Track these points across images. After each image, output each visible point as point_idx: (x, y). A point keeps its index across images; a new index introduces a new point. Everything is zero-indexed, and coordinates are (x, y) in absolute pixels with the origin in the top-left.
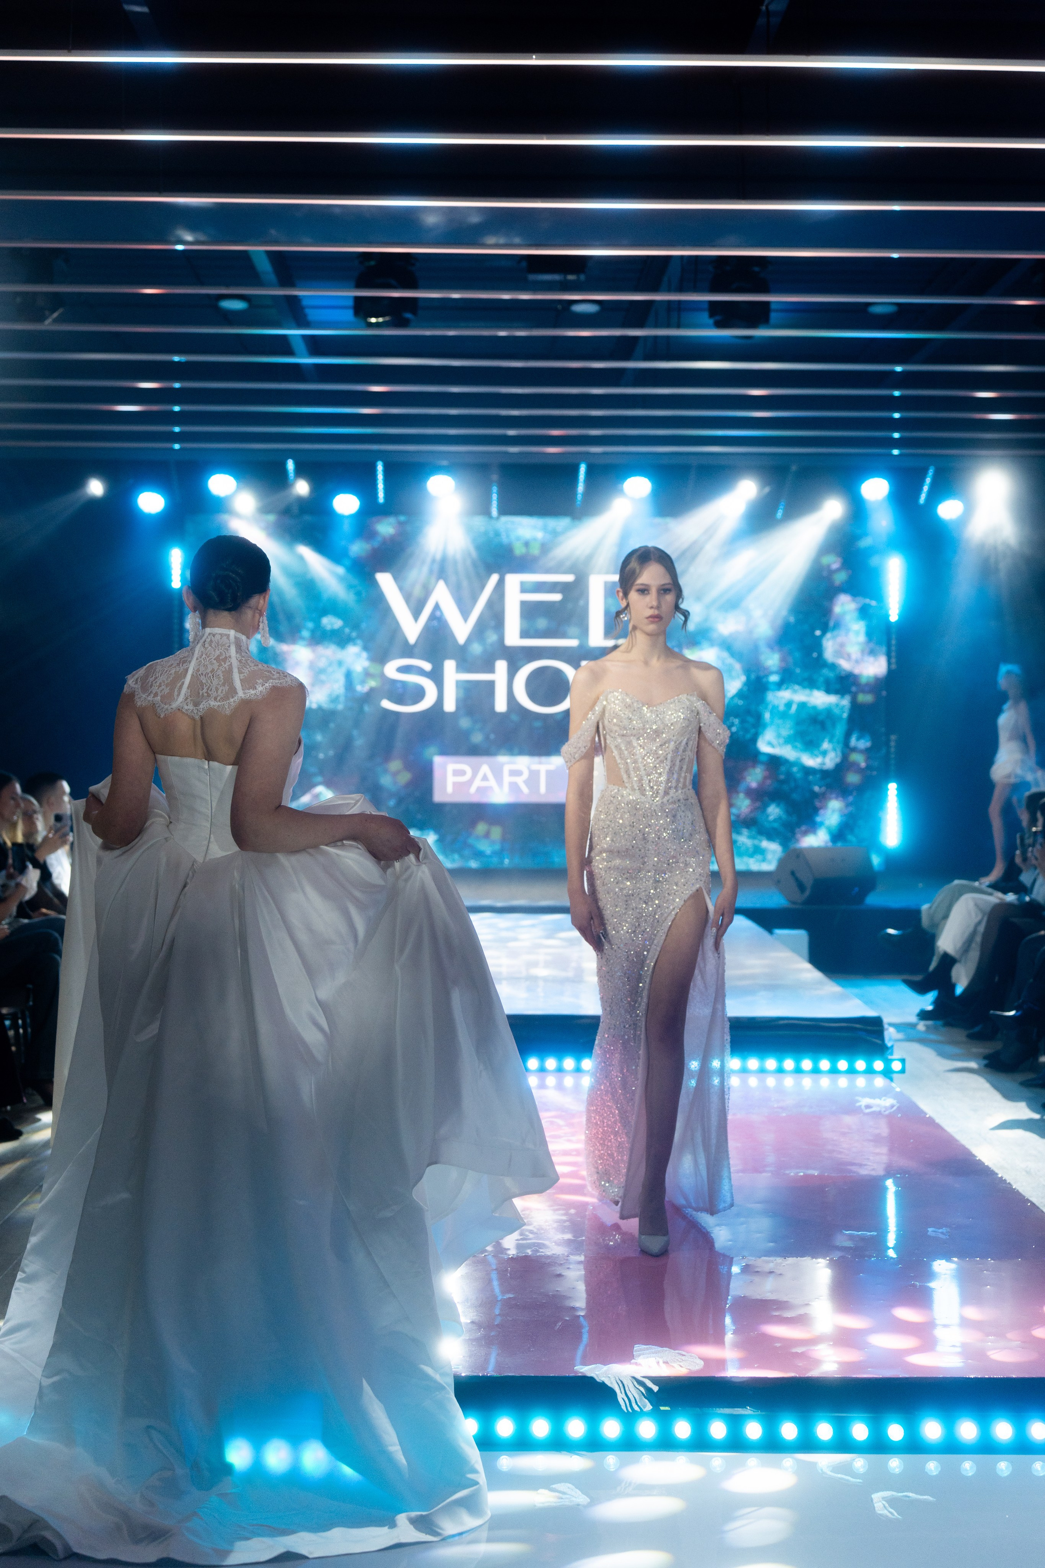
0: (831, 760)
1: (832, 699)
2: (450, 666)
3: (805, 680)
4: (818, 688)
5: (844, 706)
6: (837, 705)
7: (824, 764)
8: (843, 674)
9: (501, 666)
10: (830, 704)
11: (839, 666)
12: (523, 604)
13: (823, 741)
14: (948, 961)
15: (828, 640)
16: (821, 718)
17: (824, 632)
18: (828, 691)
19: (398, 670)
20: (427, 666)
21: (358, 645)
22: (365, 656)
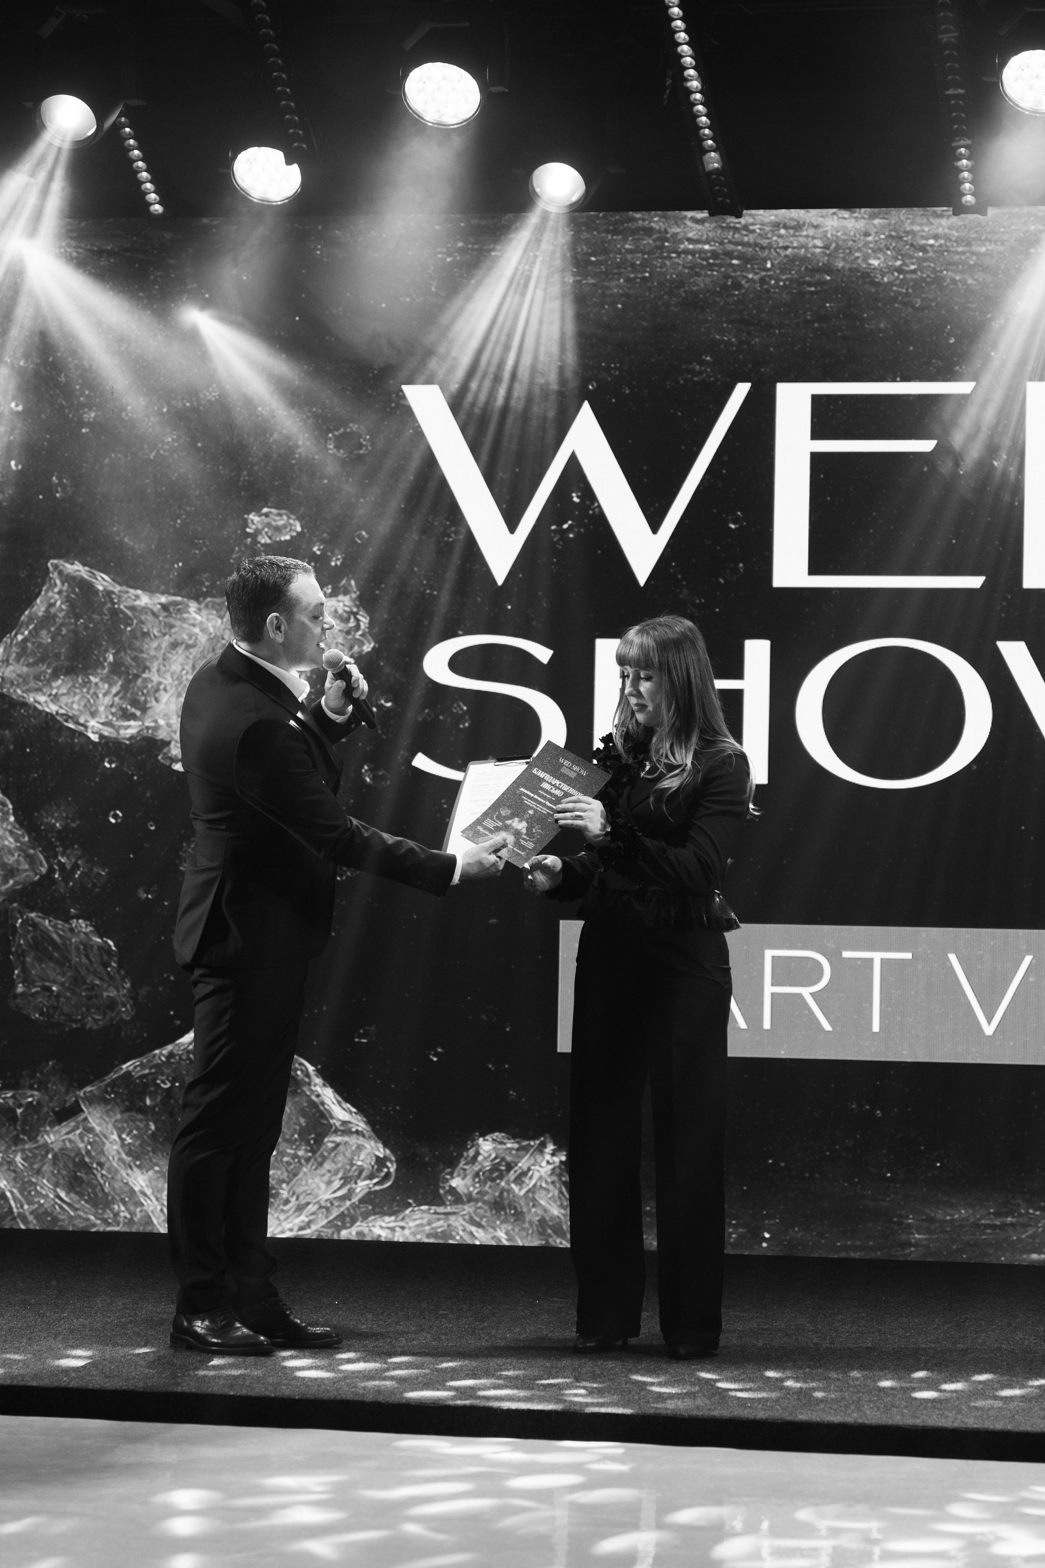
9: (758, 653)
19: (458, 663)
20: (543, 654)
21: (346, 592)
22: (364, 621)
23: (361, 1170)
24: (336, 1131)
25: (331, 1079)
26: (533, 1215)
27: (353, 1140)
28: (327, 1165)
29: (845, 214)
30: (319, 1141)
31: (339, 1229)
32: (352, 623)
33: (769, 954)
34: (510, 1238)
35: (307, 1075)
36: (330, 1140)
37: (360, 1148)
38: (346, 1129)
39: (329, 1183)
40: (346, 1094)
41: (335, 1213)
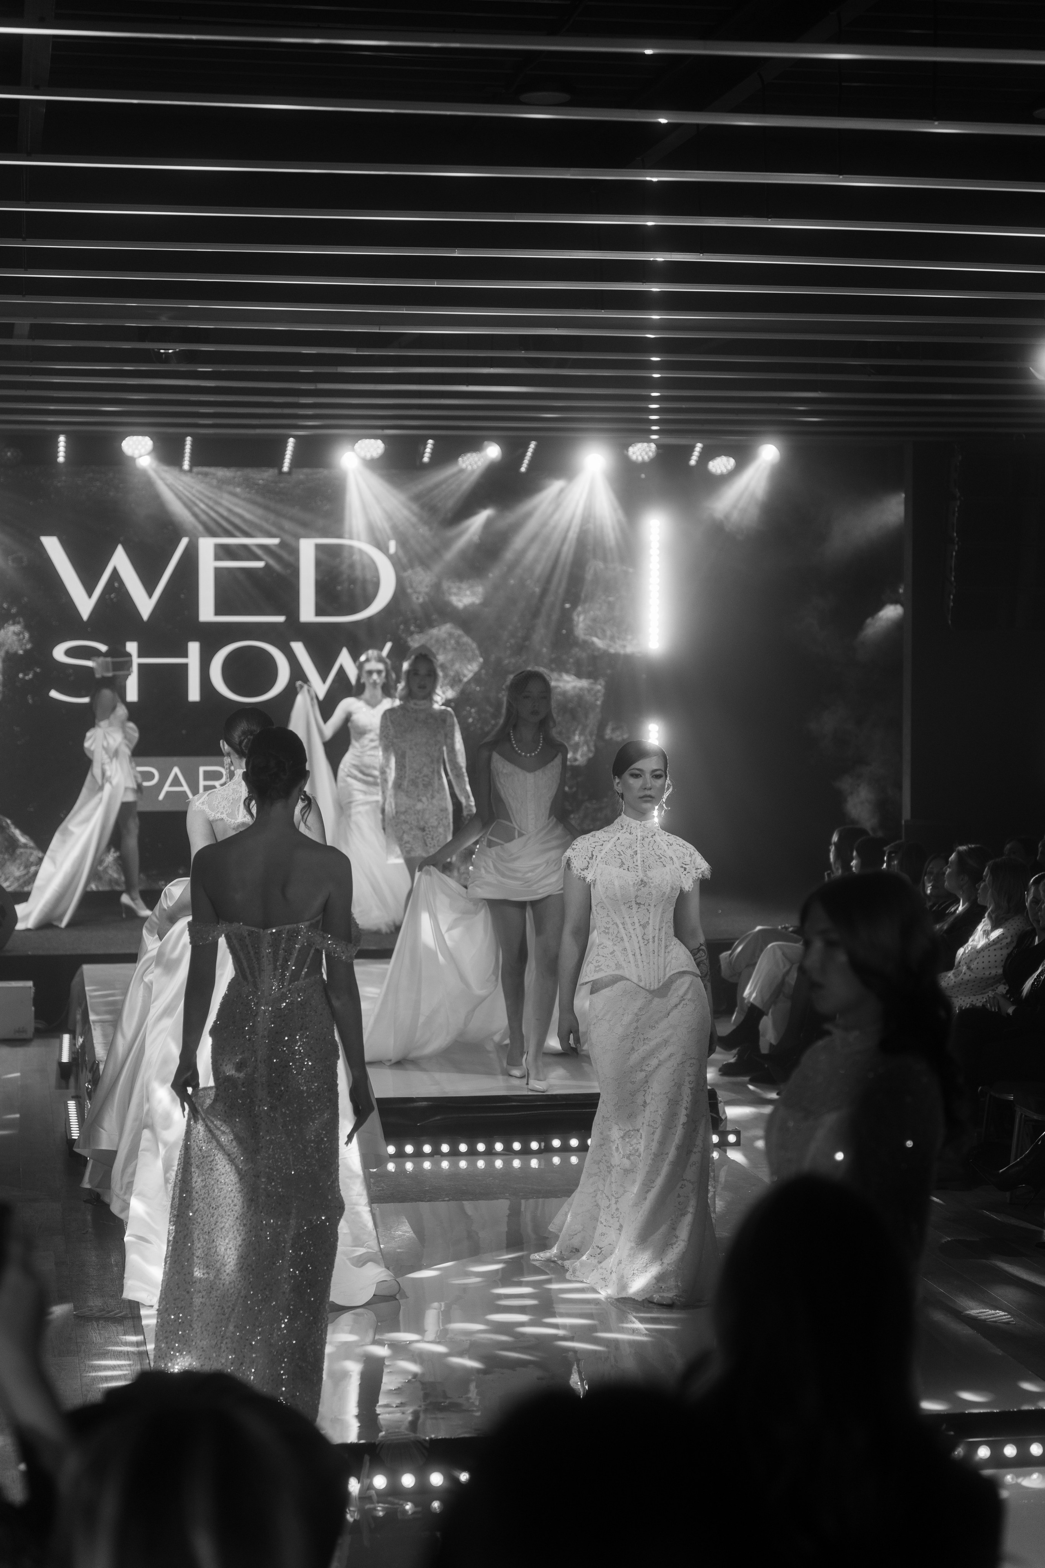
0: (582, 756)
1: (584, 683)
2: (132, 647)
3: (552, 661)
4: (567, 672)
5: (599, 691)
6: (589, 690)
7: (576, 760)
8: (596, 653)
9: (194, 648)
10: (581, 689)
11: (593, 643)
12: (218, 571)
13: (574, 734)
14: (754, 1014)
15: (578, 615)
16: (570, 705)
17: (574, 606)
18: (579, 675)
19: (69, 653)
20: (103, 648)
21: (19, 623)
22: (27, 635)
23: (32, 863)
24: (21, 847)
25: (18, 826)
26: (106, 877)
27: (28, 851)
28: (18, 861)
29: (225, 469)
30: (14, 851)
31: (23, 887)
32: (21, 636)
33: (202, 769)
34: (97, 886)
35: (7, 824)
36: (19, 851)
37: (31, 854)
38: (25, 846)
39: (19, 869)
40: (25, 832)
41: (21, 881)
